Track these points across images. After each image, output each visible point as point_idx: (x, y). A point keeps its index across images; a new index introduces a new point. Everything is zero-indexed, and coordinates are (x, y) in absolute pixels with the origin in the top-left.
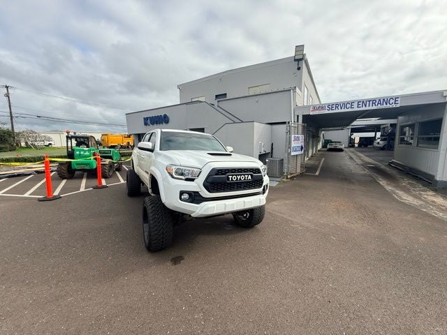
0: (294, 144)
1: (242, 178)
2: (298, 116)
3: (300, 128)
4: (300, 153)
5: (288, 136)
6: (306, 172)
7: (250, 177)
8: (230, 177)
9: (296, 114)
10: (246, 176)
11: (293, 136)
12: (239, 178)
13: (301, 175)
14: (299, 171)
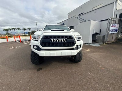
0: (111, 28)
1: (60, 41)
2: (117, 15)
3: (117, 21)
4: (115, 32)
5: (108, 25)
6: (118, 41)
7: (65, 40)
8: (52, 40)
9: (116, 14)
10: (62, 40)
11: (111, 25)
12: (57, 40)
13: (115, 43)
14: (113, 40)
